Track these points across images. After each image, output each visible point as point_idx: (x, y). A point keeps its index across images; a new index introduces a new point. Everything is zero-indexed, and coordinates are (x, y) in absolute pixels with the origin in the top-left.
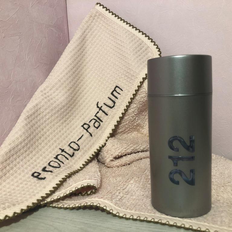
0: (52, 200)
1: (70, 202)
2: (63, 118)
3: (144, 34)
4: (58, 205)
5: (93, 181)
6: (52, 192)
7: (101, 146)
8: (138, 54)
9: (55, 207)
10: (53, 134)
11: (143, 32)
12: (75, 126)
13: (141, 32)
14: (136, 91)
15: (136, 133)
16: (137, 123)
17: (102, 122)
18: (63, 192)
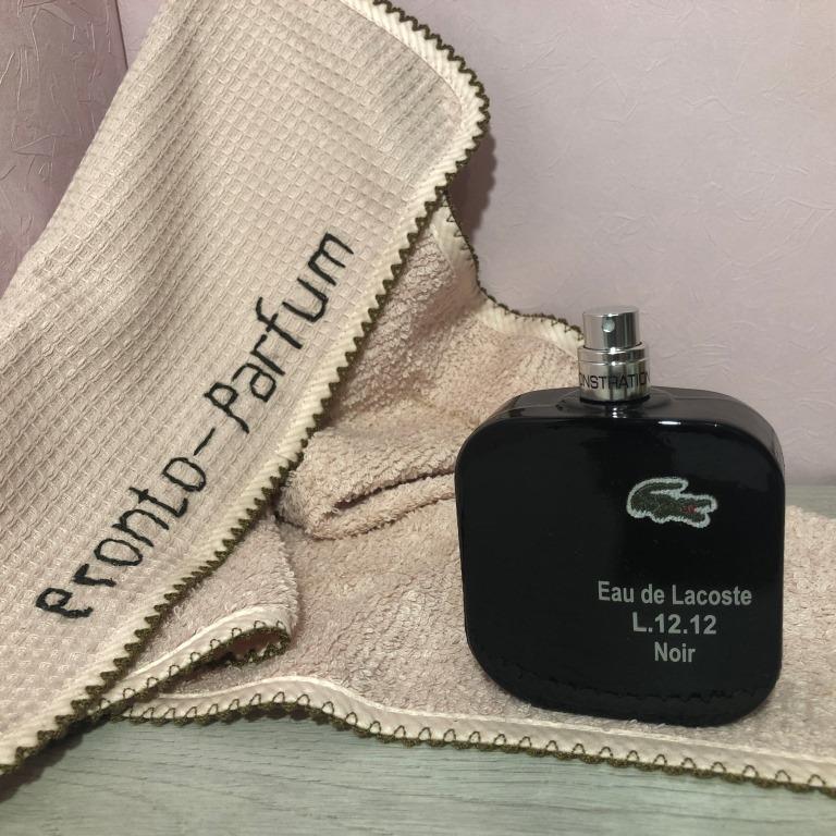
0: (129, 694)
1: (194, 696)
2: (131, 369)
3: (421, 27)
4: (153, 710)
5: (274, 608)
6: (125, 666)
7: (285, 465)
8: (403, 107)
9: (141, 721)
10: (100, 437)
11: (415, 21)
12: (179, 395)
13: (409, 18)
14: (402, 252)
15: (410, 404)
16: (413, 370)
17: (281, 372)
18: (164, 663)
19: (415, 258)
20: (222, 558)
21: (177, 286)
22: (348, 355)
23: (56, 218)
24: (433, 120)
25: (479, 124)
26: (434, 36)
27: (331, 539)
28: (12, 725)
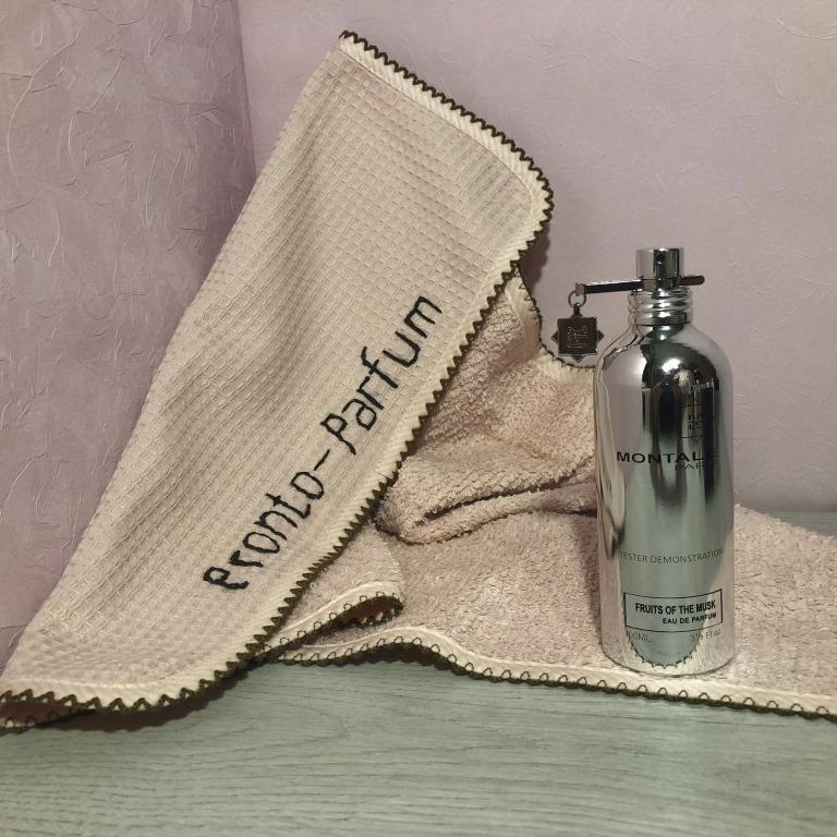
0: (285, 642)
1: (333, 645)
2: (266, 401)
3: (499, 134)
4: (301, 655)
5: (389, 584)
6: (279, 622)
7: (384, 481)
8: (485, 198)
9: (293, 662)
10: (243, 454)
11: (494, 129)
12: (302, 423)
13: (489, 127)
14: (483, 312)
15: (482, 437)
16: (486, 408)
17: (381, 407)
18: (309, 621)
19: (493, 316)
20: (339, 551)
21: (301, 337)
22: (435, 393)
23: (209, 281)
24: (507, 208)
25: (545, 211)
26: (508, 141)
27: (420, 544)
28: (206, 657)
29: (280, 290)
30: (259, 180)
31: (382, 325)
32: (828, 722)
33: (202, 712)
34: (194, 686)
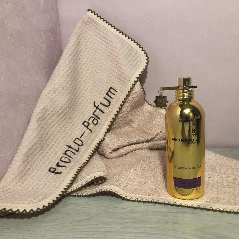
0: (73, 190)
1: (87, 191)
4: (77, 194)
6: (71, 184)
7: (100, 140)
8: (129, 59)
9: (75, 196)
11: (132, 39)
12: (76, 124)
13: (130, 38)
14: (129, 92)
15: (128, 127)
16: (129, 119)
17: (99, 119)
18: (79, 184)
19: (132, 93)
20: (88, 162)
21: (76, 98)
22: (115, 115)
23: (49, 83)
24: (136, 62)
25: (146, 63)
26: (136, 42)
27: (111, 158)
28: (50, 195)
29: (70, 85)
30: (63, 53)
31: (99, 95)
32: (226, 213)
33: (49, 212)
34: (47, 205)
